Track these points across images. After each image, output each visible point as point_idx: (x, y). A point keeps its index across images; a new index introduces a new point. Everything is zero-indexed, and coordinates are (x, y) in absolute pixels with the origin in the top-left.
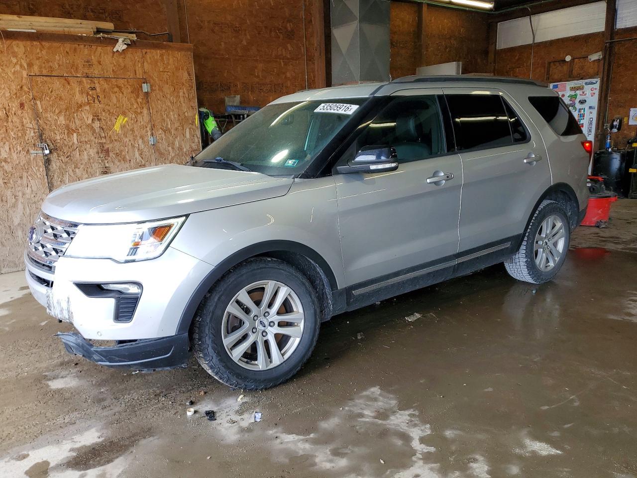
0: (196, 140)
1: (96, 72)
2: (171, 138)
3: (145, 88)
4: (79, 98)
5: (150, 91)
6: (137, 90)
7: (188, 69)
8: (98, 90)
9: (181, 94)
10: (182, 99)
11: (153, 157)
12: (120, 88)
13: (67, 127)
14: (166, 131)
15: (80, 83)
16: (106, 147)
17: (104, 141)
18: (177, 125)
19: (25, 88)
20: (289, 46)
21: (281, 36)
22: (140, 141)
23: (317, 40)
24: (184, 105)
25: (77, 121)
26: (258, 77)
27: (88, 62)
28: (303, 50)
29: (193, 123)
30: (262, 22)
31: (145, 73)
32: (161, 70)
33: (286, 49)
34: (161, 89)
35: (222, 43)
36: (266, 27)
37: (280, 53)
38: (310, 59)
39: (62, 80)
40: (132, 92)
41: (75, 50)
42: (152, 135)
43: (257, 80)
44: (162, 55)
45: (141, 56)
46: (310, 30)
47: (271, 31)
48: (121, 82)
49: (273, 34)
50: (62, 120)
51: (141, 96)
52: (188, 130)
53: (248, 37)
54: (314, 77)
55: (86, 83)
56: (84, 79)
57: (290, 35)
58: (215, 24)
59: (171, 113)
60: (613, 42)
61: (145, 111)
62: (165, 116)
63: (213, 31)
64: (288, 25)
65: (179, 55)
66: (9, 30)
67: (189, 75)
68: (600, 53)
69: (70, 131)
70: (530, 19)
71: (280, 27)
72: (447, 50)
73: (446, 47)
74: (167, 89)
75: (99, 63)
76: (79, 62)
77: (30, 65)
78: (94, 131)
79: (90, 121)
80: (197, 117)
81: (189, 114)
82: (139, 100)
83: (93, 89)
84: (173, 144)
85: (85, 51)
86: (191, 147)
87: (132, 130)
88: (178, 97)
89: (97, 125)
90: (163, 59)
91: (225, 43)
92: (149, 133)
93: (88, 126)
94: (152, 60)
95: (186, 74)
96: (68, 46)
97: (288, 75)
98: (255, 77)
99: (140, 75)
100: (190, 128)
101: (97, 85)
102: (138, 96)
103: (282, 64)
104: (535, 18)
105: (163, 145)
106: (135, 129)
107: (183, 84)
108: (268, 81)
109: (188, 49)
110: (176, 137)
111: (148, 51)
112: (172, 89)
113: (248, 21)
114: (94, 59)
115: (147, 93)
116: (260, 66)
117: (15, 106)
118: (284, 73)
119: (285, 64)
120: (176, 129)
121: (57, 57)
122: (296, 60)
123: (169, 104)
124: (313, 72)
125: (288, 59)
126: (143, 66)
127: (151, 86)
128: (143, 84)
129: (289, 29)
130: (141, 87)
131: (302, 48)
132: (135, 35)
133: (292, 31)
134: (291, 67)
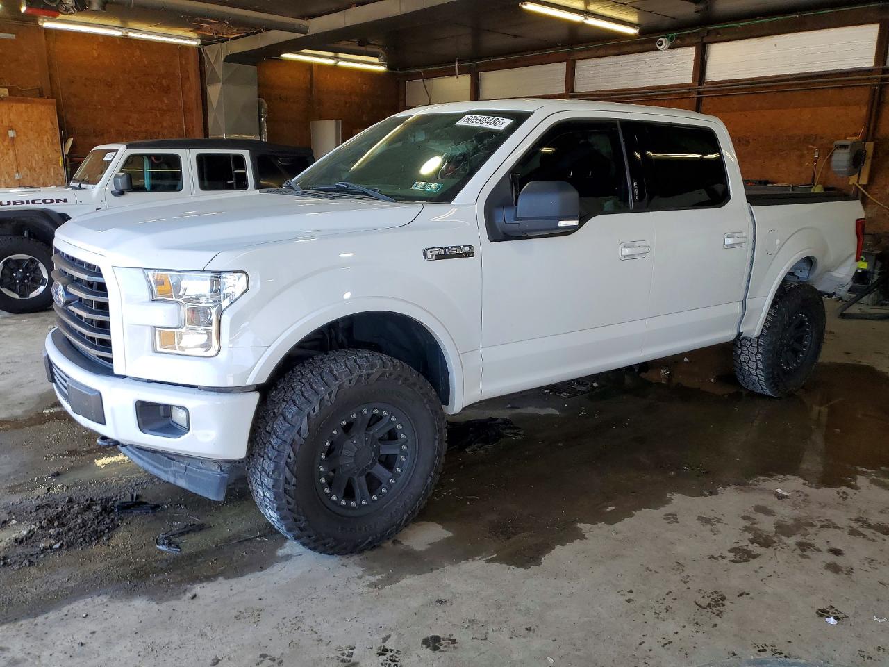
0: (61, 178)
2: (35, 175)
3: (11, 133)
5: (15, 136)
6: (3, 136)
7: (51, 120)
9: (45, 139)
10: (46, 144)
14: (31, 169)
18: (41, 164)
20: (165, 99)
21: (156, 91)
22: (6, 177)
23: (194, 95)
24: (48, 149)
26: (133, 125)
28: (181, 103)
29: (57, 163)
30: (136, 78)
31: (11, 121)
32: (26, 119)
33: (162, 101)
34: (25, 135)
35: (95, 96)
36: (140, 83)
37: (155, 105)
42: (18, 171)
44: (26, 108)
45: (7, 108)
46: (187, 85)
47: (145, 86)
49: (148, 88)
51: (7, 140)
52: (52, 169)
53: (122, 90)
54: (193, 127)
57: (166, 90)
58: (87, 79)
59: (36, 155)
61: (11, 153)
62: (29, 157)
63: (85, 85)
64: (164, 81)
65: (42, 108)
67: (53, 124)
70: (424, 82)
71: (155, 83)
72: (347, 105)
74: (32, 135)
80: (61, 159)
81: (53, 156)
82: (6, 143)
84: (38, 179)
88: (42, 141)
90: (28, 111)
91: (97, 96)
92: (15, 170)
94: (18, 111)
95: (49, 123)
97: (165, 124)
98: (129, 125)
99: (6, 123)
100: (54, 168)
102: (4, 140)
103: (158, 115)
104: (428, 82)
105: (28, 181)
106: (2, 166)
107: (47, 132)
109: (51, 104)
110: (41, 175)
111: (14, 104)
112: (36, 135)
113: (121, 77)
115: (13, 139)
116: (135, 116)
118: (160, 123)
119: (161, 115)
120: (41, 168)
122: (173, 112)
123: (34, 147)
124: (192, 122)
125: (164, 110)
126: (9, 116)
127: (17, 133)
128: (9, 131)
129: (165, 85)
130: (8, 133)
131: (179, 102)
132: (7, 90)
133: (168, 86)
134: (168, 118)
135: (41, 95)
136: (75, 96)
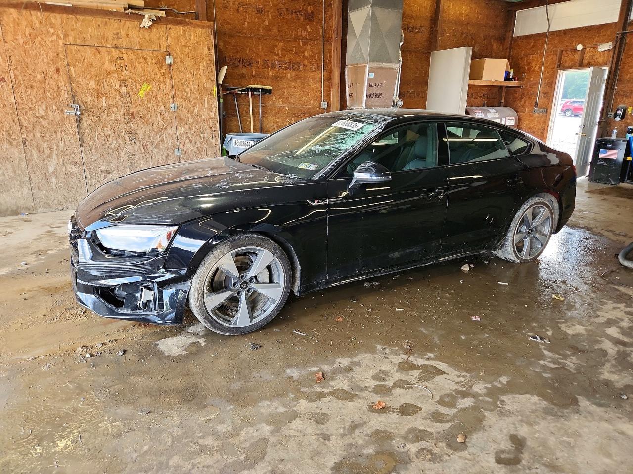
0: (214, 109)
1: (124, 44)
2: (190, 106)
3: (168, 60)
4: (108, 66)
5: (172, 63)
6: (160, 62)
7: (208, 45)
8: (126, 59)
9: (201, 67)
10: (201, 72)
11: (174, 122)
12: (145, 59)
13: (97, 90)
14: (187, 99)
15: (110, 52)
16: (132, 110)
17: (129, 105)
18: (196, 94)
19: (61, 56)
20: (308, 27)
21: (302, 18)
22: (162, 108)
23: (335, 23)
24: (203, 77)
25: (106, 86)
26: (278, 55)
27: (117, 34)
28: (322, 32)
29: (211, 94)
30: (284, 4)
31: (168, 46)
32: (184, 44)
33: (306, 30)
34: (182, 62)
35: (246, 23)
36: (287, 9)
37: (299, 33)
38: (328, 40)
39: (94, 50)
40: (156, 63)
41: (106, 24)
42: (173, 102)
43: (277, 58)
44: (184, 31)
45: (165, 31)
46: (329, 13)
47: (292, 13)
48: (146, 54)
49: (294, 15)
50: (92, 84)
51: (164, 67)
52: (206, 100)
53: (270, 18)
54: (331, 57)
55: (115, 53)
56: (113, 50)
57: (310, 18)
58: (240, 4)
59: (191, 84)
60: (625, 33)
61: (168, 81)
62: (185, 86)
63: (238, 11)
64: (309, 8)
65: (200, 31)
66: (47, 3)
67: (209, 49)
68: (611, 43)
69: (99, 95)
70: (547, 8)
71: (301, 9)
72: (463, 36)
73: (463, 33)
74: (188, 62)
75: (127, 35)
76: (110, 34)
77: (66, 35)
78: (121, 96)
79: (117, 87)
80: (215, 89)
81: (208, 85)
82: (163, 71)
83: (121, 58)
84: (192, 111)
85: (114, 24)
86: (209, 115)
87: (156, 97)
88: (198, 69)
89: (123, 91)
90: (185, 34)
91: (248, 23)
92: (171, 100)
93: (116, 91)
94: (176, 34)
95: (206, 49)
96: (100, 20)
97: (306, 54)
98: (275, 55)
99: (164, 48)
100: (208, 98)
101: (125, 56)
102: (161, 67)
103: (301, 44)
104: (552, 8)
105: (183, 113)
106: (158, 96)
107: (203, 58)
108: (286, 59)
109: (209, 27)
110: (195, 106)
111: (172, 26)
112: (193, 62)
113: (271, 4)
114: (122, 32)
115: (170, 65)
116: (280, 45)
117: (52, 70)
118: (302, 53)
119: (304, 45)
120: (196, 98)
121: (90, 29)
122: (314, 41)
123: (190, 75)
124: (330, 52)
125: (307, 39)
126: (166, 40)
127: (174, 59)
128: (166, 57)
129: (309, 12)
130: (165, 59)
131: (321, 30)
132: (164, 12)
133: (312, 13)
134: (309, 47)
135: (197, 18)
136: (228, 23)
